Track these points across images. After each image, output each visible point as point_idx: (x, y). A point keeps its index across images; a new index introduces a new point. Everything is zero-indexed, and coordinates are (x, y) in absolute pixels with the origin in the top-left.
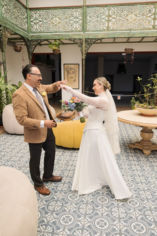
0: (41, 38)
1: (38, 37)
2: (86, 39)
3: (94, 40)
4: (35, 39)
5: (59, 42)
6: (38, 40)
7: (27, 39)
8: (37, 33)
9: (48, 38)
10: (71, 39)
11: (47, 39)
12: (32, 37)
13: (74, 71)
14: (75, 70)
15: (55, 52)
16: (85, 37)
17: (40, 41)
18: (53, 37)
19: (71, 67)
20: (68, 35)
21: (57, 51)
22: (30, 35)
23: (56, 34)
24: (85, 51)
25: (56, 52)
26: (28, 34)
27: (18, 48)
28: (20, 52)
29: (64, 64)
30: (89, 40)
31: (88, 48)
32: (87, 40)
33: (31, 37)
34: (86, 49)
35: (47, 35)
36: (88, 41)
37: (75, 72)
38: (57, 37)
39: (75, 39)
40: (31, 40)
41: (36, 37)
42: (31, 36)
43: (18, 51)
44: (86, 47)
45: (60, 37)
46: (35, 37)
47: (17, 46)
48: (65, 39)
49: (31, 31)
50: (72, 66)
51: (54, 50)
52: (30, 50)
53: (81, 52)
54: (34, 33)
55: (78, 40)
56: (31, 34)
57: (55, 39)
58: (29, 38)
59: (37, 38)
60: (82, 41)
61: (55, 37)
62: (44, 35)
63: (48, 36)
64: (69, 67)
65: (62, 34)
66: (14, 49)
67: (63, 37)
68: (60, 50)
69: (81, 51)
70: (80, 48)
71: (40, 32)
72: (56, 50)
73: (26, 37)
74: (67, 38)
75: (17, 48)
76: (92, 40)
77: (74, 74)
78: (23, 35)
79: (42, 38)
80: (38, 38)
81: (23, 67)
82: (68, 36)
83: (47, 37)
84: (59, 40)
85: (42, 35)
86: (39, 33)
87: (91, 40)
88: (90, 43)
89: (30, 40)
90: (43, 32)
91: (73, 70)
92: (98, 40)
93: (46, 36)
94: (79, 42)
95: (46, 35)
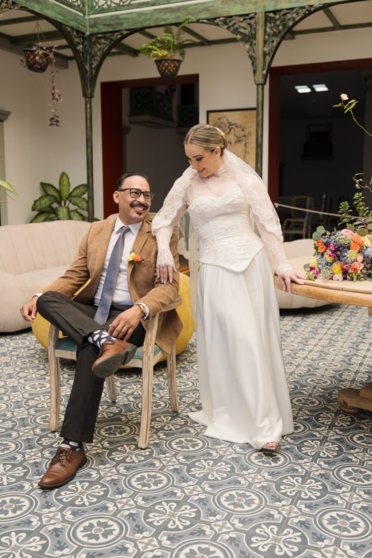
0: (122, 24)
1: (113, 23)
2: (266, 12)
3: (294, 15)
4: (103, 30)
5: (179, 34)
6: (113, 32)
7: (78, 31)
8: (109, 9)
9: (141, 23)
10: (215, 19)
11: (139, 26)
12: (94, 24)
13: (242, 133)
14: (246, 132)
15: (164, 65)
16: (264, 7)
17: (119, 36)
18: (157, 19)
19: (230, 121)
20: (207, 5)
21: (169, 65)
22: (90, 19)
23: (166, 8)
24: (265, 57)
25: (167, 68)
26: (84, 15)
27: (37, 58)
28: (44, 71)
29: (208, 112)
30: (277, 16)
31: (275, 44)
32: (272, 15)
33: (93, 26)
34: (266, 49)
35: (140, 14)
36: (276, 20)
37: (245, 136)
38: (171, 18)
39: (230, 17)
40: (92, 35)
41: (105, 25)
42: (93, 22)
43: (36, 70)
44: (265, 42)
45: (179, 14)
46: (104, 22)
47: (34, 51)
48: (198, 21)
49: (93, 7)
50: (234, 118)
51: (159, 62)
52: (87, 67)
53: (250, 61)
54: (102, 10)
55: (241, 19)
56: (92, 16)
57: (163, 23)
58: (83, 30)
59: (108, 25)
60: (255, 23)
61: (165, 17)
62: (130, 16)
63: (143, 17)
64: (224, 120)
65: (188, 6)
66: (25, 63)
67: (189, 14)
68: (179, 62)
69: (251, 57)
70: (247, 46)
71: (119, 5)
72: (166, 60)
73: (73, 24)
74: (204, 16)
75: (35, 57)
76: (289, 16)
77: (243, 143)
78: (59, 18)
79: (126, 26)
80: (111, 25)
81: (53, 119)
82: (207, 9)
83: (141, 19)
84: (177, 24)
85: (126, 16)
86: (116, 10)
87: (285, 15)
88: (281, 27)
89: (88, 33)
90: (129, 4)
91: (238, 132)
92: (311, 13)
93: (135, 15)
94: (244, 24)
95: (136, 13)
